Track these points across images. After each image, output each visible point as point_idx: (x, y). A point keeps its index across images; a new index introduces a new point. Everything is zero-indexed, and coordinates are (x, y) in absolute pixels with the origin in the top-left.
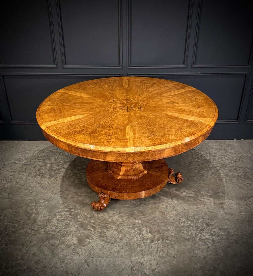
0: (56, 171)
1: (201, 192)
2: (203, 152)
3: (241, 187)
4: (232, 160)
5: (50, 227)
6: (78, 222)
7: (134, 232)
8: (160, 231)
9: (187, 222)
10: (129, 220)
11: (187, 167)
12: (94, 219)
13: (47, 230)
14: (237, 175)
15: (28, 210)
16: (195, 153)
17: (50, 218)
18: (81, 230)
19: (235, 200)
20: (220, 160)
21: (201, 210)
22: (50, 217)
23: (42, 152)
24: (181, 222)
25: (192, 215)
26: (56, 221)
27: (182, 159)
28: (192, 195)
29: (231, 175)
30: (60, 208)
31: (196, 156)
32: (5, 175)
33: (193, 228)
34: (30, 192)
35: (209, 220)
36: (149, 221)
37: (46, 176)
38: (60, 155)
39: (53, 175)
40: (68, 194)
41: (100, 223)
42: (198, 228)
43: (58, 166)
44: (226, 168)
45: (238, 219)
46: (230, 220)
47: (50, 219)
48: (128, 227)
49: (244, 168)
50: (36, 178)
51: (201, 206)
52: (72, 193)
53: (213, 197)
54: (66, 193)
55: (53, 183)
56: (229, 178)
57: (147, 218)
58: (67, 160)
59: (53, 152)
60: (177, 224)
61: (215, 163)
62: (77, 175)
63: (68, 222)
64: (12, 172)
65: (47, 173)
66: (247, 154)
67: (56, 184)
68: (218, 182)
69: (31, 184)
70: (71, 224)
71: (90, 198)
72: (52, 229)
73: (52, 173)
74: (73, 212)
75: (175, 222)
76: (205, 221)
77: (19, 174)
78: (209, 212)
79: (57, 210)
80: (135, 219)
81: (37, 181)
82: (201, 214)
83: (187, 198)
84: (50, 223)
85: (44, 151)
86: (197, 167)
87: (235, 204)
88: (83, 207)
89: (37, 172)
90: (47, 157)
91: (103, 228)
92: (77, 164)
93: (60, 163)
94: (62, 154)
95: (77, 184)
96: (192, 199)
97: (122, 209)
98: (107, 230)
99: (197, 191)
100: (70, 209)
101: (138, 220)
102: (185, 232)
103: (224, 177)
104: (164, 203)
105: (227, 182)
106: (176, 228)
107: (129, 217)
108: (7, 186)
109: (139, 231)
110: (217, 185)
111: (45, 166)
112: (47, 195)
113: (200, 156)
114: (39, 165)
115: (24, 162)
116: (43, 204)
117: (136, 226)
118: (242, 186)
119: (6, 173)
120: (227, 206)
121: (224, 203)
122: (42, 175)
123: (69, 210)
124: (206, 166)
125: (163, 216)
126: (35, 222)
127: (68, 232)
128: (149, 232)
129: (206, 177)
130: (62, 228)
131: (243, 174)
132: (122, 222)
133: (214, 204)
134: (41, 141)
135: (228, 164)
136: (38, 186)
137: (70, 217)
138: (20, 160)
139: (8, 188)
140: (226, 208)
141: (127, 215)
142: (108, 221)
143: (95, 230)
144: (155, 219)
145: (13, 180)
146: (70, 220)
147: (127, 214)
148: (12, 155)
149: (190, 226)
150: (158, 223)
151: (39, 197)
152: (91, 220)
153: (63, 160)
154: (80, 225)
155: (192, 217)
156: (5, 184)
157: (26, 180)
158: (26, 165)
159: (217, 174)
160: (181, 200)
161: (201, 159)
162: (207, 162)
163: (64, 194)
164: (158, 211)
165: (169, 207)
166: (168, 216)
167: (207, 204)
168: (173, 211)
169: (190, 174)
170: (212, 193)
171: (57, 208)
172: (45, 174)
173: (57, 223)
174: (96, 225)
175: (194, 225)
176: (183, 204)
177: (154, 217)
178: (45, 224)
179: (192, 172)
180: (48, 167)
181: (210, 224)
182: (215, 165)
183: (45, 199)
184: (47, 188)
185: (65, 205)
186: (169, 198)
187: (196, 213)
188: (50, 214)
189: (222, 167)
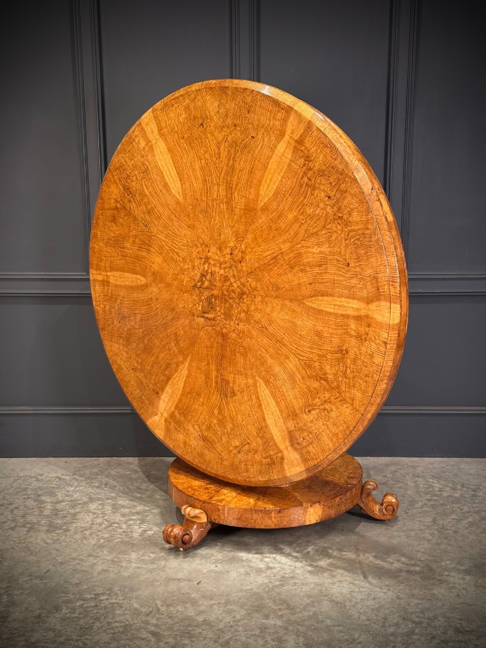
0: (65, 517)
2: (445, 481)
5: (41, 631)
6: (117, 622)
7: (264, 644)
8: (331, 644)
9: (404, 625)
10: (249, 618)
12: (157, 616)
13: (33, 640)
16: (424, 482)
17: (44, 613)
18: (123, 640)
21: (440, 600)
22: (44, 611)
23: (34, 479)
24: (387, 625)
25: (419, 610)
28: (417, 569)
30: (72, 592)
31: (427, 488)
33: (420, 637)
35: (462, 622)
36: (305, 621)
37: (41, 528)
38: (81, 486)
39: (58, 526)
40: (94, 564)
41: (174, 624)
42: (434, 638)
43: (73, 507)
47: (43, 615)
48: (246, 634)
50: (14, 532)
51: (442, 591)
52: (104, 561)
53: (471, 572)
54: (89, 562)
55: (57, 542)
57: (297, 615)
58: (98, 496)
59: (64, 479)
60: (376, 629)
61: (476, 503)
62: (119, 524)
63: (90, 622)
65: (44, 522)
67: (64, 544)
70: (97, 627)
71: (151, 573)
72: (46, 636)
73: (55, 521)
74: (105, 601)
75: (372, 625)
76: (451, 624)
78: (463, 603)
79: (62, 597)
80: (267, 617)
81: (16, 538)
82: (442, 608)
83: (403, 574)
84: (41, 625)
85: (40, 477)
86: (429, 510)
88: (132, 591)
89: (19, 519)
90: (47, 490)
91: (182, 637)
92: (120, 504)
93: (78, 500)
94: (84, 483)
95: (117, 542)
96: (417, 577)
97: (234, 596)
98: (191, 641)
99: (431, 561)
100: (95, 595)
101: (276, 619)
102: (400, 645)
104: (345, 584)
106: (376, 638)
107: (250, 612)
109: (276, 643)
110: (483, 547)
111: (40, 507)
112: (39, 567)
113: (437, 489)
114: (25, 507)
116: (28, 584)
117: (270, 633)
122: (30, 526)
123: (93, 596)
124: (453, 508)
125: (340, 612)
126: (4, 622)
127: (87, 644)
128: (304, 645)
129: (455, 532)
130: (72, 634)
132: (231, 623)
133: (477, 586)
134: (35, 458)
136: (17, 549)
137: (95, 611)
142: (194, 620)
143: (159, 640)
144: (320, 617)
146: (94, 617)
147: (247, 605)
149: (413, 633)
150: (327, 627)
151: (19, 570)
152: (149, 618)
153: (86, 496)
154: (121, 629)
155: (417, 614)
159: (483, 526)
160: (389, 578)
161: (440, 494)
162: (457, 501)
163: (84, 564)
164: (326, 600)
165: (357, 592)
166: (354, 612)
167: (458, 586)
168: (368, 600)
169: (413, 524)
170: (471, 564)
171: (64, 592)
172: (38, 523)
173: (60, 625)
174: (163, 629)
175: (424, 632)
176: (394, 587)
177: (317, 614)
178: (30, 626)
179: (418, 521)
180: (48, 509)
181: (464, 629)
182: (478, 508)
183: (33, 574)
184: (41, 552)
185: (85, 586)
186: (358, 574)
187: (427, 606)
188: (43, 605)
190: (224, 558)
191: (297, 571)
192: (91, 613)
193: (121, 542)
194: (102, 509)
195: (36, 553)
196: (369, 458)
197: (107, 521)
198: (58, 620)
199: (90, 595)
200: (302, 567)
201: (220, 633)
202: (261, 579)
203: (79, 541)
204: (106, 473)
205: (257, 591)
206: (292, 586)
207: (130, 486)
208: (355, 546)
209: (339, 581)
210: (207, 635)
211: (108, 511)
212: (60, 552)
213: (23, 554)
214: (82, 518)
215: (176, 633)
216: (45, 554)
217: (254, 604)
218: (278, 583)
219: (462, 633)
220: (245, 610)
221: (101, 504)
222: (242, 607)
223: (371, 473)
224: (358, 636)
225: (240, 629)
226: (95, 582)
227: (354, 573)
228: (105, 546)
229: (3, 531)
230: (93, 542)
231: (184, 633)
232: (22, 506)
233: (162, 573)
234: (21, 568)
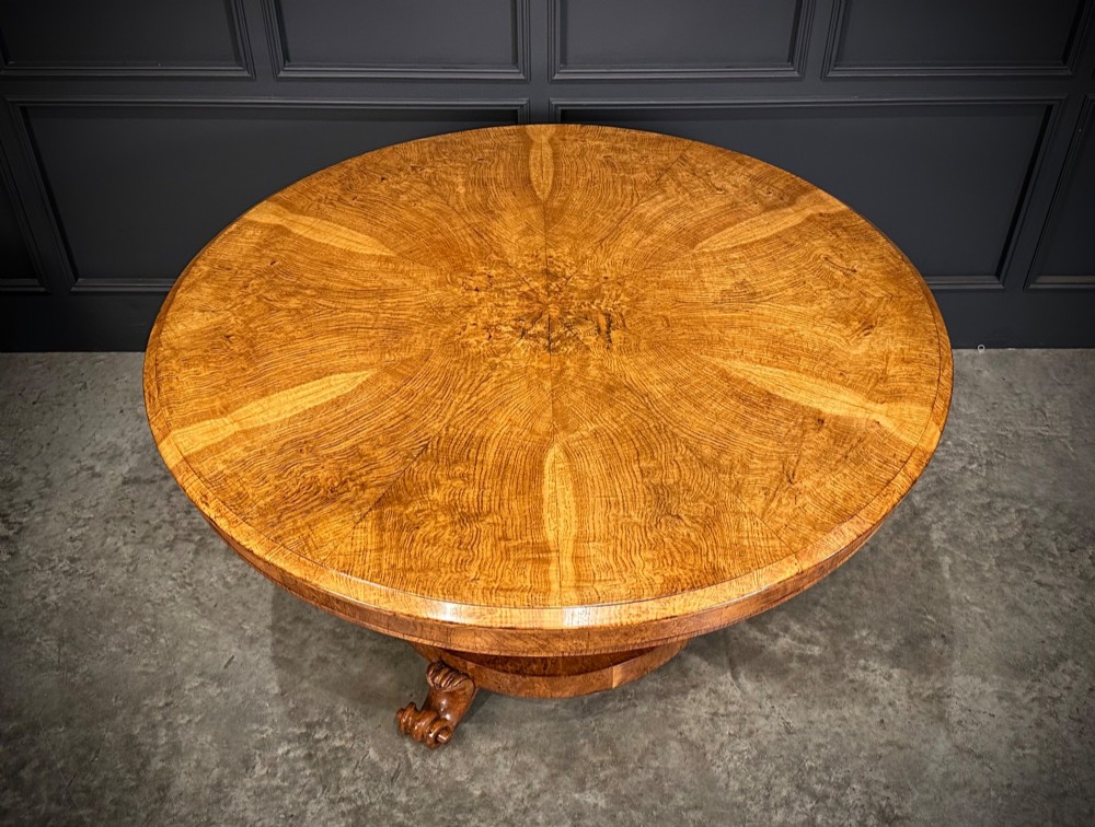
1: (853, 634)
3: (1016, 602)
4: (972, 459)
6: (343, 800)
9: (798, 803)
10: (553, 787)
12: (408, 783)
14: (996, 539)
15: (136, 732)
17: (226, 777)
19: (995, 677)
21: (854, 735)
22: (227, 770)
24: (773, 803)
25: (821, 761)
26: (249, 797)
28: (816, 651)
29: (971, 537)
30: (269, 719)
32: (50, 537)
34: (147, 632)
35: (889, 793)
36: (641, 795)
37: (216, 544)
40: (304, 643)
41: (435, 805)
44: (952, 503)
45: (1009, 786)
46: (975, 792)
47: (225, 781)
49: (1024, 501)
50: (173, 555)
51: (857, 711)
52: (319, 635)
53: (902, 659)
54: (297, 636)
55: (243, 582)
57: (629, 780)
60: (756, 816)
63: (301, 800)
64: (77, 519)
66: (1032, 424)
67: (254, 587)
68: (920, 574)
69: (153, 585)
70: (312, 814)
71: (396, 664)
74: (323, 744)
76: (873, 798)
77: (104, 533)
78: (889, 743)
79: (254, 731)
80: (581, 785)
81: (175, 571)
82: (858, 757)
83: (794, 665)
84: (223, 808)
87: (996, 700)
88: (366, 715)
89: (180, 521)
96: (816, 673)
97: (528, 726)
99: (837, 628)
100: (308, 726)
101: (595, 791)
103: (946, 550)
104: (702, 694)
105: (959, 576)
107: (555, 771)
108: (54, 597)
110: (918, 592)
112: (214, 649)
115: (127, 469)
116: (198, 697)
118: (1020, 597)
119: (54, 526)
120: (963, 709)
121: (949, 697)
122: (199, 537)
123: (304, 730)
125: (698, 769)
126: (162, 800)
131: (1019, 535)
132: (526, 803)
133: (911, 697)
135: (957, 476)
136: (179, 600)
137: (308, 772)
138: (115, 456)
139: (58, 608)
140: (960, 722)
141: (547, 759)
142: (466, 793)
144: (666, 784)
145: (78, 565)
146: (306, 788)
147: (549, 754)
148: (82, 427)
150: (679, 809)
151: (184, 659)
152: (395, 790)
155: (818, 775)
156: (47, 589)
157: (131, 564)
158: (136, 481)
159: (917, 533)
160: (772, 676)
163: (287, 642)
164: (675, 739)
165: (723, 716)
166: (718, 770)
167: (881, 698)
168: (740, 738)
170: (900, 637)
171: (257, 721)
173: (252, 807)
174: (417, 817)
175: (830, 821)
176: (781, 702)
177: (661, 777)
178: (205, 810)
181: (893, 811)
183: (207, 670)
184: (218, 608)
185: (291, 703)
186: (724, 667)
187: (834, 750)
188: (224, 755)
189: (935, 494)
192: (302, 776)
195: (211, 613)
198: (249, 793)
199: (299, 726)
206: (620, 702)
212: (248, 609)
213: (189, 614)
216: (225, 614)
217: (560, 750)
220: (547, 766)
222: (541, 758)
226: (306, 691)
227: (715, 665)
229: (156, 552)
234: (186, 652)
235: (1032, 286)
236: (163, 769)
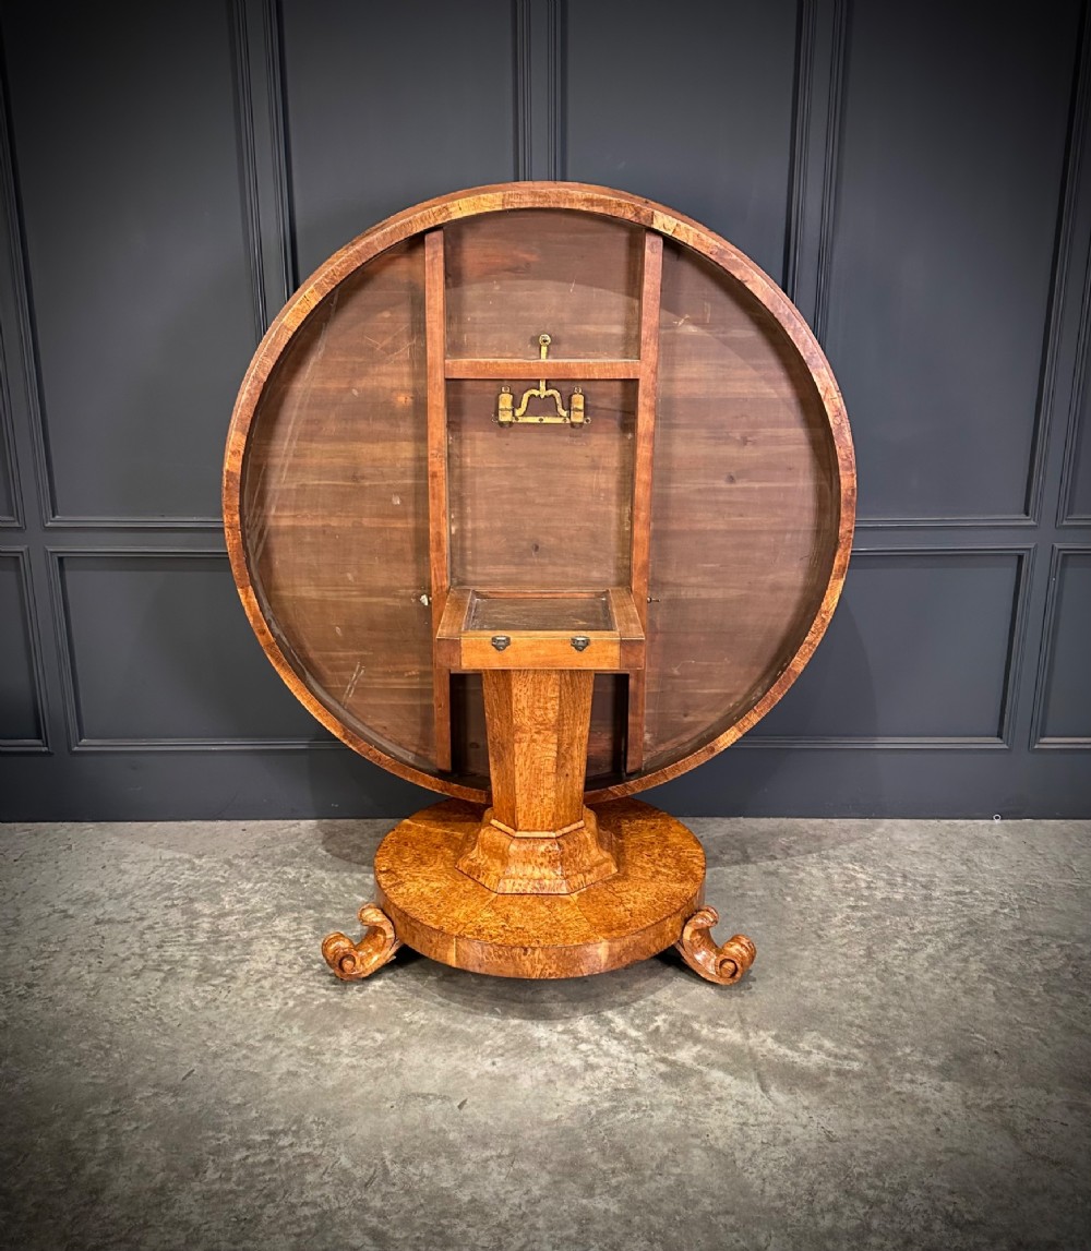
0: (232, 948)
1: (895, 1051)
2: (875, 867)
3: (1072, 1023)
4: (1003, 904)
5: (162, 1229)
6: (307, 1204)
9: (849, 1208)
10: (557, 1194)
11: (815, 932)
12: (384, 1188)
14: (1040, 970)
15: (74, 1138)
16: (840, 871)
17: (171, 1182)
19: (1061, 1089)
20: (953, 904)
21: (907, 1143)
22: (174, 1175)
23: (187, 866)
24: (818, 1209)
25: (871, 1168)
26: (196, 1201)
27: (787, 895)
28: (856, 1066)
29: (1013, 967)
30: (228, 1127)
31: (846, 882)
32: (10, 966)
33: (882, 1241)
34: (102, 1048)
35: (956, 1199)
36: (661, 1200)
37: (186, 973)
38: (263, 881)
39: (218, 967)
40: (274, 1058)
41: (415, 1210)
42: (910, 1241)
43: (247, 926)
44: (988, 940)
46: (1058, 1198)
47: (171, 1185)
48: (552, 1236)
49: (1064, 938)
50: (139, 982)
51: (908, 1120)
52: (291, 1051)
53: (952, 1073)
54: (266, 1053)
55: (213, 1005)
56: (1008, 984)
57: (646, 1186)
58: (292, 902)
59: (237, 866)
60: (798, 1220)
61: (933, 914)
63: (258, 1203)
64: (42, 952)
65: (194, 958)
66: (1060, 877)
67: (223, 1009)
68: (963, 999)
69: (113, 1008)
70: (269, 1217)
71: (376, 1078)
72: (169, 1241)
73: (214, 957)
74: (288, 1151)
75: (790, 1209)
76: (937, 1203)
77: (69, 963)
78: (948, 1150)
79: (209, 1138)
80: (589, 1190)
81: (140, 995)
82: (914, 1163)
83: (831, 1079)
84: (164, 1211)
85: (197, 861)
86: (856, 930)
87: (1066, 1110)
88: (339, 1124)
89: (151, 952)
90: (206, 889)
91: (429, 1244)
92: (329, 918)
93: (258, 911)
94: (270, 874)
95: (318, 1007)
96: (857, 1086)
97: (527, 1135)
99: (877, 1046)
100: (272, 1133)
101: (606, 1196)
103: (987, 979)
104: (729, 1106)
105: (1005, 1000)
107: (557, 1178)
108: (4, 1017)
110: (963, 1014)
111: (191, 926)
112: (175, 1064)
113: (863, 885)
114: (166, 924)
115: (102, 912)
116: (149, 1106)
117: (597, 1233)
118: (1076, 1018)
119: (16, 957)
120: (1030, 1119)
121: (1011, 1107)
122: (169, 967)
123: (266, 1137)
124: (897, 926)
125: (727, 1176)
126: (94, 1203)
129: (907, 978)
130: (221, 1238)
131: (1065, 966)
132: (523, 1208)
133: (968, 1107)
134: (193, 823)
135: (990, 918)
136: (140, 1020)
137: (267, 1177)
138: (90, 901)
139: (6, 1027)
140: (1028, 1131)
141: (549, 1167)
142: (451, 1199)
144: (690, 1190)
145: (36, 990)
146: (265, 1191)
147: (551, 1161)
148: (61, 879)
149: (870, 1231)
150: (706, 1215)
151: (138, 1072)
152: (368, 1195)
153: (270, 902)
154: (314, 1225)
155: (870, 1180)
157: (93, 989)
158: (110, 921)
159: (954, 964)
160: (807, 1089)
161: (871, 895)
162: (900, 910)
163: (255, 1057)
164: (699, 1147)
165: (753, 1125)
166: (751, 1176)
167: (934, 1108)
168: (775, 1146)
169: (833, 962)
170: (948, 1054)
171: (213, 1129)
172: (183, 962)
173: (199, 1210)
174: (393, 1222)
175: (888, 1226)
176: (819, 1112)
177: (684, 1183)
178: (142, 1213)
179: (841, 954)
180: (204, 931)
181: (963, 1216)
182: (938, 926)
183: (162, 1082)
184: (182, 1027)
185: (254, 1112)
186: (751, 1081)
187: (885, 1157)
188: (173, 1159)
189: (968, 933)
190: (507, 1043)
191: (641, 1076)
192: (260, 1182)
193: (327, 1005)
194: (297, 930)
195: (173, 1030)
196: (741, 819)
197: (302, 958)
198: (197, 1197)
199: (262, 1133)
200: (648, 1064)
201: (502, 1233)
202: (575, 1096)
203: (251, 1004)
204: (308, 854)
205: (570, 1124)
206: (633, 1112)
207: (349, 881)
208: (739, 1013)
209: (718, 1099)
210: (477, 1239)
211: (307, 934)
212: (215, 1027)
213: (149, 1033)
214: (261, 950)
215: (418, 1234)
216: (189, 1032)
217: (564, 1158)
218: (607, 1105)
219: (961, 1229)
220: (549, 1173)
221: (295, 919)
222: (542, 1166)
223: (750, 850)
224: (766, 1240)
225: (541, 1223)
226: (273, 1101)
227: (742, 1078)
228: (296, 1015)
229: (120, 980)
230: (275, 1005)
231: (434, 1234)
232: (161, 924)
233: (395, 1080)
234: (142, 1065)
235: (1036, 747)
236: (99, 1173)
